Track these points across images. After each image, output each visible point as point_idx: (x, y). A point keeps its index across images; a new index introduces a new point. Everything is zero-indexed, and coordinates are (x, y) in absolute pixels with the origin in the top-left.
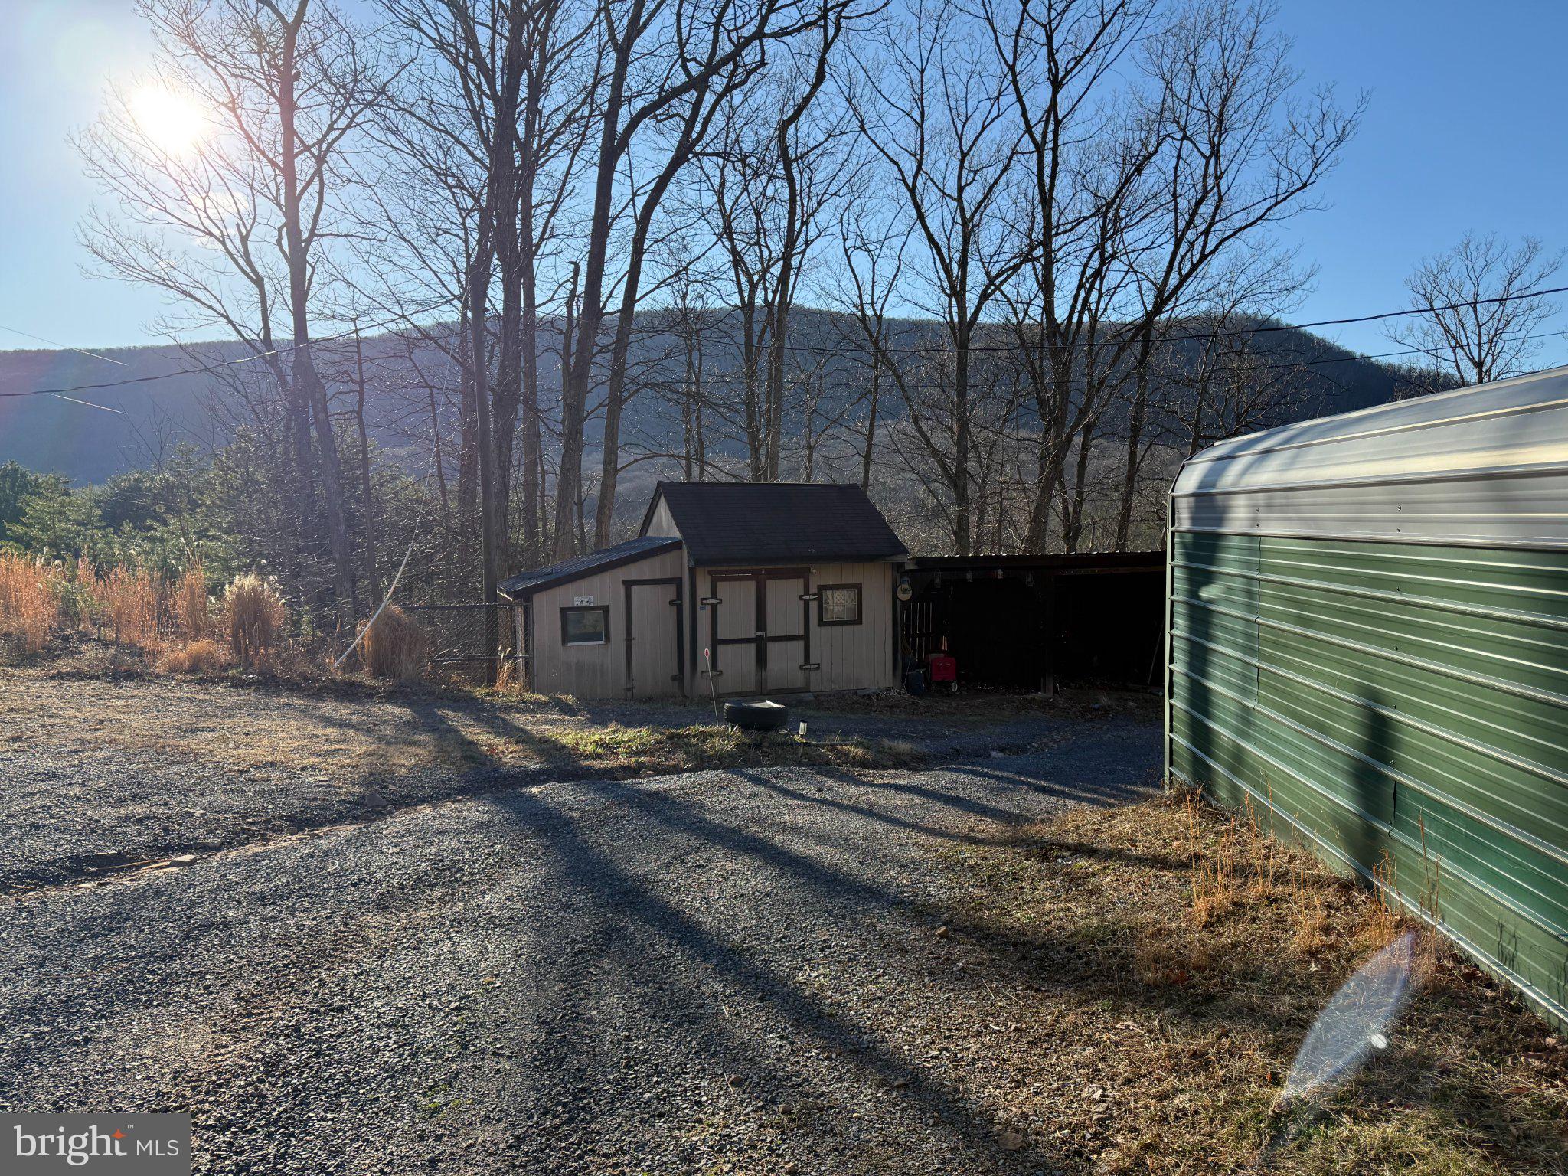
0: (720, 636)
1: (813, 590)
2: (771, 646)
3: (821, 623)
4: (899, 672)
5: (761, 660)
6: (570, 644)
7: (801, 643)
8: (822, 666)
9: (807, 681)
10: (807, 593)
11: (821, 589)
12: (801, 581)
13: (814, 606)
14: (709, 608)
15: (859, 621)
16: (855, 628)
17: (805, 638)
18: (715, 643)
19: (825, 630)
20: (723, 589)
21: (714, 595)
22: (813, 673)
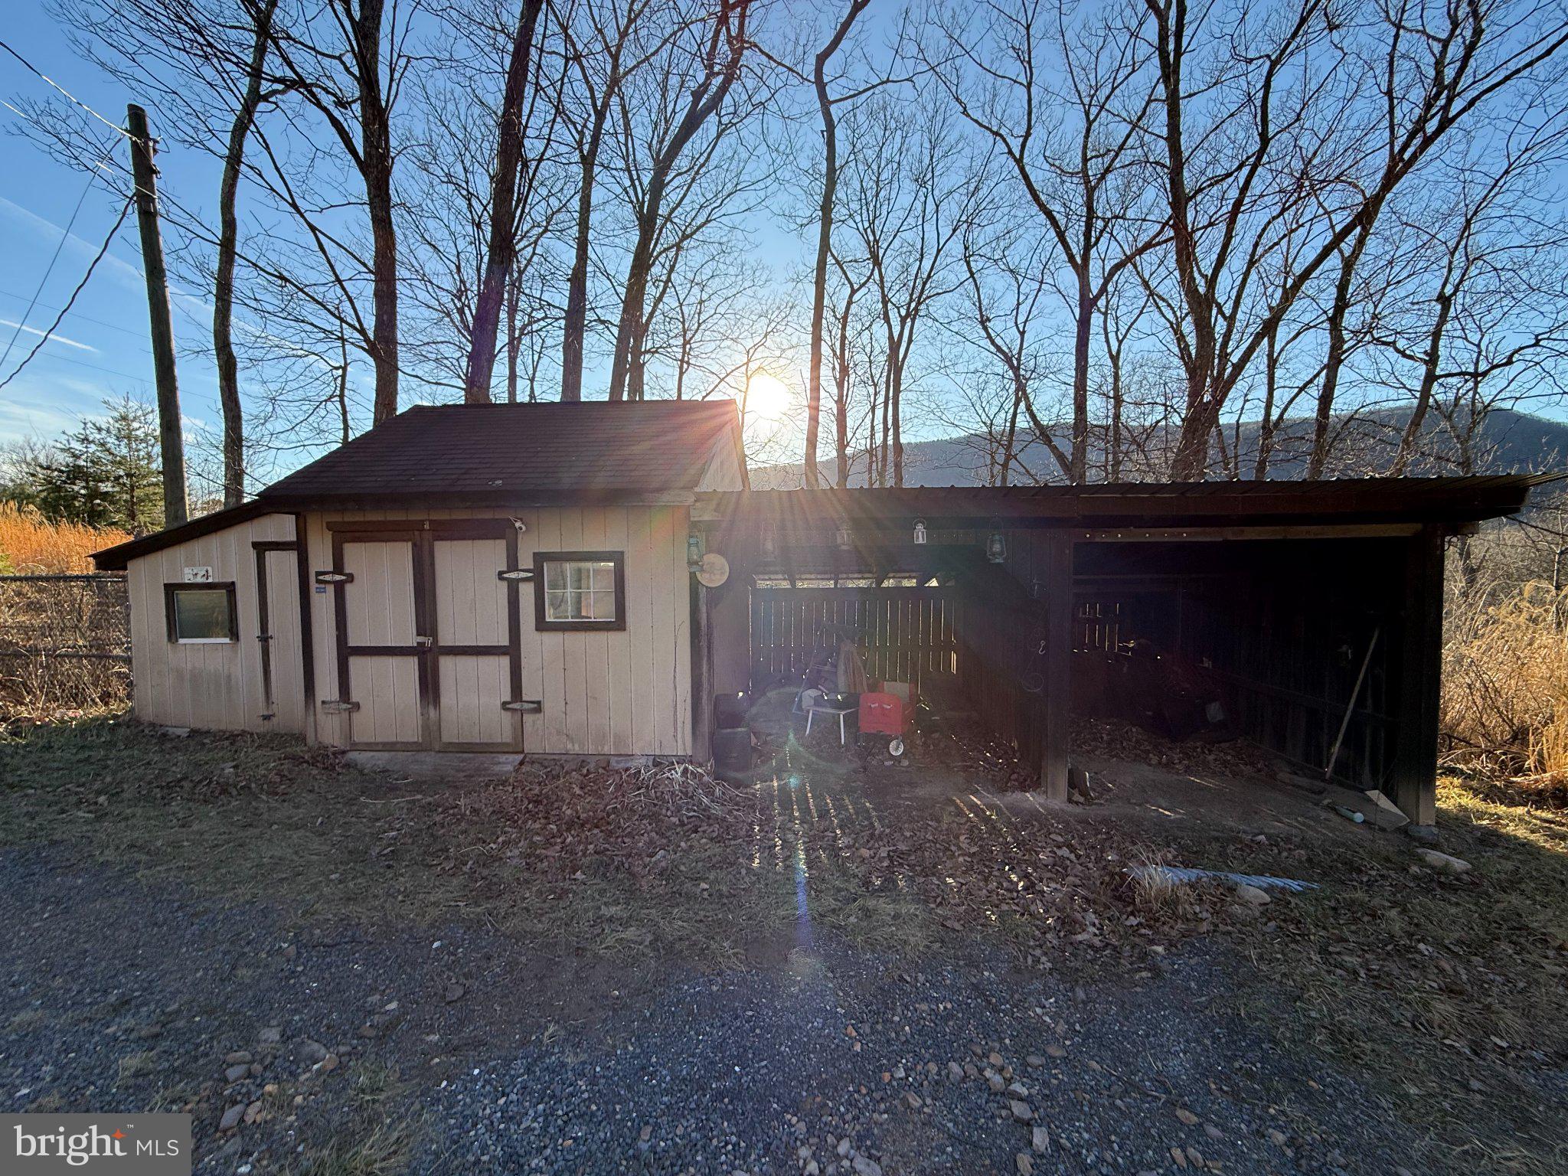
0: (353, 642)
1: (526, 561)
2: (446, 664)
3: (542, 625)
4: (705, 727)
5: (429, 687)
6: (182, 641)
7: (505, 661)
8: (547, 706)
9: (519, 730)
10: (513, 565)
11: (540, 558)
12: (501, 546)
13: (527, 592)
14: (331, 589)
15: (619, 624)
16: (613, 637)
17: (512, 650)
18: (345, 652)
19: (552, 639)
20: (357, 556)
21: (338, 568)
22: (528, 719)
